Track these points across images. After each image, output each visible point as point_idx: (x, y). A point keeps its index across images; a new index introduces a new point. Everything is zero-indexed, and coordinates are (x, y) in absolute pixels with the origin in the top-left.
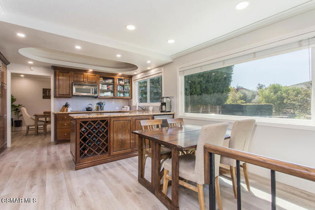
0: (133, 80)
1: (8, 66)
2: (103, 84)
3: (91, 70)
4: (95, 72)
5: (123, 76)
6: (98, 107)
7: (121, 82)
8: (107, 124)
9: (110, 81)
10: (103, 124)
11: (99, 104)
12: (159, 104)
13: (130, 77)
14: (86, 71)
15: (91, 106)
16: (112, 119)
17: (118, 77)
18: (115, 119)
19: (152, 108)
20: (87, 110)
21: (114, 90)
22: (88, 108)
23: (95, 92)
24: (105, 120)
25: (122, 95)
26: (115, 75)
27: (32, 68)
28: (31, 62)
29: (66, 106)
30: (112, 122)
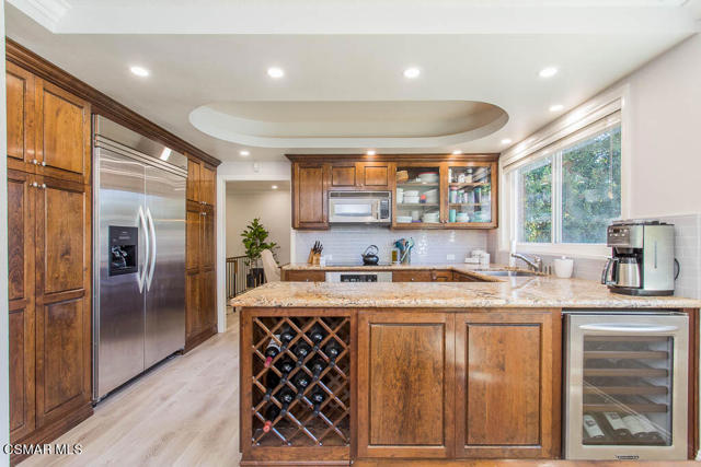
0: (500, 166)
1: (219, 168)
2: (406, 188)
3: (371, 153)
4: (385, 158)
5: (466, 157)
6: (394, 253)
7: (464, 179)
8: (345, 333)
9: (428, 178)
10: (333, 334)
11: (397, 244)
12: (602, 252)
13: (493, 159)
14: (359, 157)
15: (374, 251)
16: (367, 317)
17: (453, 164)
18: (379, 316)
19: (570, 263)
20: (367, 263)
21: (439, 202)
22: (369, 256)
23: (385, 213)
24: (342, 319)
25: (464, 218)
26: (441, 157)
27: (256, 166)
28: (244, 153)
29: (317, 250)
30: (364, 327)
